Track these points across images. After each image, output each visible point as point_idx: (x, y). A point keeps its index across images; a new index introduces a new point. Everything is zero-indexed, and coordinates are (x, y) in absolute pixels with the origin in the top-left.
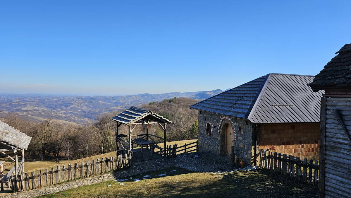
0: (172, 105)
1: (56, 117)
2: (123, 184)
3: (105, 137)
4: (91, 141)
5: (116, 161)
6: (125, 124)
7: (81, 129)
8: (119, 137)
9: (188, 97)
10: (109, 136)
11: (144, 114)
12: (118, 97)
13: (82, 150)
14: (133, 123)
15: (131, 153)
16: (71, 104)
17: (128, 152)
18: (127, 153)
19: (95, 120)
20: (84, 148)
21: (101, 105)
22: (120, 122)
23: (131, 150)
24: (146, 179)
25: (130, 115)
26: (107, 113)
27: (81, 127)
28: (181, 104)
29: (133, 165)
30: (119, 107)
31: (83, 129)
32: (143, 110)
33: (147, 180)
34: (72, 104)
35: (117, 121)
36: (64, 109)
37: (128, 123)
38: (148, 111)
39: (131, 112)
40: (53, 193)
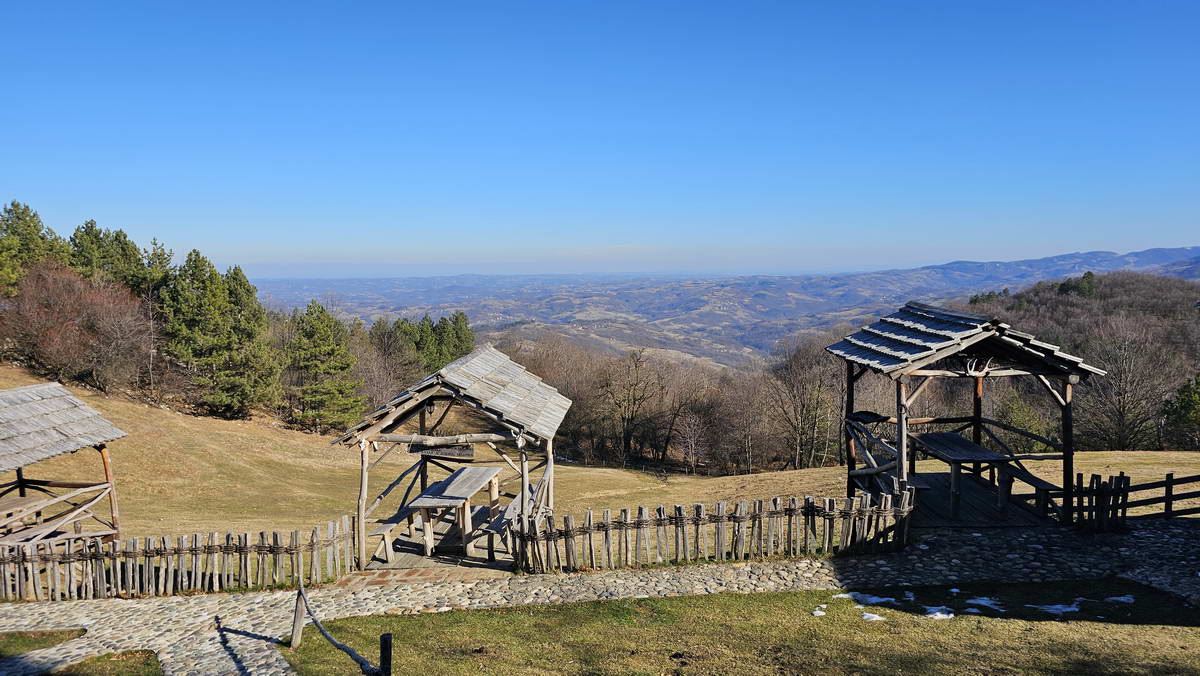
0: (1072, 305)
1: (660, 342)
2: (876, 618)
3: (804, 412)
4: (760, 421)
5: (845, 515)
6: (881, 371)
7: (730, 380)
8: (857, 420)
9: (1154, 269)
10: (819, 411)
11: (967, 333)
12: (849, 277)
13: (732, 448)
14: (914, 370)
15: (907, 494)
16: (701, 304)
17: (896, 486)
18: (891, 491)
19: (772, 354)
20: (740, 442)
21: (793, 306)
22: (860, 365)
23: (905, 479)
24: (980, 615)
25: (903, 338)
26: (812, 330)
27: (731, 374)
28: (1119, 299)
29: (916, 541)
30: (854, 313)
31: (737, 381)
32: (962, 318)
33: (987, 622)
34: (703, 301)
35: (848, 361)
36: (681, 317)
37: (893, 367)
38: (985, 322)
39: (907, 324)
40: (624, 600)
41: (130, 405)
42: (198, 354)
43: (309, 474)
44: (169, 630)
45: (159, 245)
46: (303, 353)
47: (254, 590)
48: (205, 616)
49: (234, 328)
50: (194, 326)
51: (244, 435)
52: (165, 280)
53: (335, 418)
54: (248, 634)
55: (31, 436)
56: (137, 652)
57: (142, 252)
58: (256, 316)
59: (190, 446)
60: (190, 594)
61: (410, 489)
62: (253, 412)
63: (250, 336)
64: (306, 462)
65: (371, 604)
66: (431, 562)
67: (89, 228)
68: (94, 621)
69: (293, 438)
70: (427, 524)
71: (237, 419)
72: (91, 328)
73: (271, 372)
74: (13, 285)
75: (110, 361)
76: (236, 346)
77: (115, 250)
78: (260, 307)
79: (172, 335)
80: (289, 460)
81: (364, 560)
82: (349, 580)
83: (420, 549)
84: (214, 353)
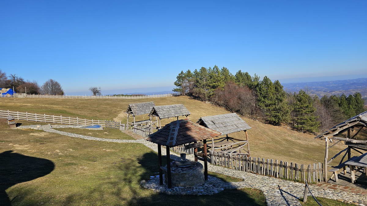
41: (249, 119)
42: (266, 106)
43: (300, 145)
44: (266, 186)
45: (256, 75)
46: (297, 106)
47: (289, 180)
48: (275, 185)
49: (276, 98)
50: (265, 98)
51: (279, 131)
52: (258, 85)
53: (308, 128)
54: (289, 194)
55: (230, 126)
56: (258, 190)
57: (252, 77)
58: (283, 95)
59: (264, 132)
60: (270, 177)
61: (344, 157)
62: (282, 124)
63: (281, 101)
64: (298, 141)
65: (331, 195)
66: (354, 186)
67: (240, 73)
68: (246, 178)
69: (294, 133)
70: (352, 171)
71: (277, 125)
72: (240, 98)
73: (287, 112)
74: (223, 88)
75: (244, 107)
76: (277, 104)
77: (245, 77)
78: (284, 92)
79: (259, 100)
80: (293, 140)
81: (327, 179)
82: (321, 185)
83: (349, 180)
84: (271, 106)
